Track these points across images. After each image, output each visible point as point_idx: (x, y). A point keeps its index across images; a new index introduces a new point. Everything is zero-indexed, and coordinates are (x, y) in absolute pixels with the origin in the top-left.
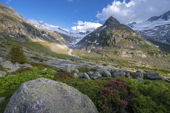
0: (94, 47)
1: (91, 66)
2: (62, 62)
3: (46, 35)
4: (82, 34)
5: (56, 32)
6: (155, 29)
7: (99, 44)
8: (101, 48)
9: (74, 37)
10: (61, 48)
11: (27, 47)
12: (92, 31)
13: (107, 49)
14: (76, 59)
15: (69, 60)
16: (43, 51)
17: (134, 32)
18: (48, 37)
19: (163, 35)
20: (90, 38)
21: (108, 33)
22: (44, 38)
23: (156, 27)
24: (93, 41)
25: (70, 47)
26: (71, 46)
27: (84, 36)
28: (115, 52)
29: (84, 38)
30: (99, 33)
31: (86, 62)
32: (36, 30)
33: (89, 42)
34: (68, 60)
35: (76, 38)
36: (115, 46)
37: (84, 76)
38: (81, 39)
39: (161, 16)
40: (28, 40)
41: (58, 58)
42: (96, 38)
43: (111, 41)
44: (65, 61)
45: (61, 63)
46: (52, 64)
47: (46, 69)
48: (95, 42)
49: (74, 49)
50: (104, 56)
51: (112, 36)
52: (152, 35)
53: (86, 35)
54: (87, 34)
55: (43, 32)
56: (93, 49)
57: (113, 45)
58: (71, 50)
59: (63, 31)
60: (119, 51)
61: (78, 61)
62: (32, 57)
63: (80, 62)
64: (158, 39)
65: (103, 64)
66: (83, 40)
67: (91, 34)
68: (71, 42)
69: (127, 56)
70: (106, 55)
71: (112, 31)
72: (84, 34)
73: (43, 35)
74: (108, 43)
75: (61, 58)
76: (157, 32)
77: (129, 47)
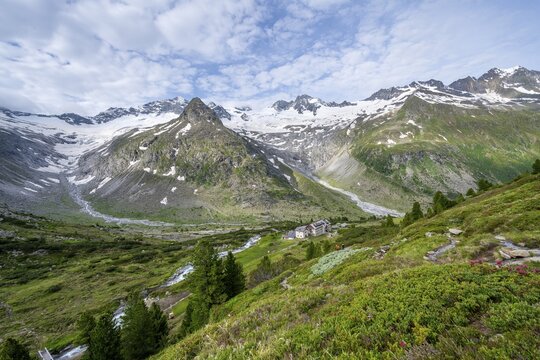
0: (174, 189)
6: (286, 134)
7: (186, 180)
8: (196, 190)
19: (297, 148)
23: (287, 128)
24: (163, 168)
30: (176, 147)
33: (148, 170)
64: (290, 156)
76: (288, 141)
77: (249, 186)
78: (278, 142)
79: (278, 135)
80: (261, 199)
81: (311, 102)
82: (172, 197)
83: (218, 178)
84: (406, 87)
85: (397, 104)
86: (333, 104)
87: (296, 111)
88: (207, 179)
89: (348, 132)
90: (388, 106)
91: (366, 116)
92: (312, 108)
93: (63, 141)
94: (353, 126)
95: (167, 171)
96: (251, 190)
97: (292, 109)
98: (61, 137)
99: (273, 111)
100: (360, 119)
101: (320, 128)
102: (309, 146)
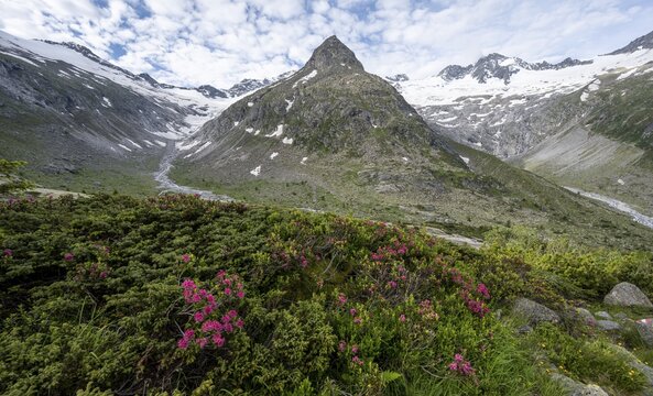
0: (274, 155)
4: (212, 95)
6: (458, 105)
7: (294, 143)
8: (305, 159)
9: (174, 106)
19: (476, 126)
20: (251, 115)
23: (459, 100)
24: (267, 128)
26: (164, 144)
29: (223, 115)
30: (290, 98)
33: (250, 130)
35: (183, 111)
36: (352, 154)
38: (208, 118)
39: (471, 66)
42: (279, 118)
43: (338, 134)
48: (279, 131)
52: (449, 123)
53: (231, 100)
57: (347, 148)
64: (462, 136)
66: (219, 120)
67: (257, 98)
68: (159, 125)
72: (223, 95)
76: (461, 115)
77: (396, 158)
78: (444, 117)
79: (446, 108)
80: (419, 180)
81: (504, 64)
82: (269, 166)
83: (342, 141)
86: (545, 66)
87: (475, 81)
88: (326, 141)
89: (584, 97)
92: (504, 74)
93: (195, 113)
94: (593, 88)
95: (270, 132)
96: (399, 164)
97: (468, 77)
98: (194, 108)
99: (439, 80)
100: (609, 79)
101: (519, 98)
102: (497, 124)
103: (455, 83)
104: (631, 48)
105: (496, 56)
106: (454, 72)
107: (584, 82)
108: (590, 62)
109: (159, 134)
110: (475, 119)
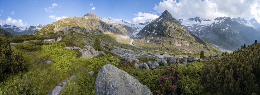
0: (153, 37)
1: (150, 56)
2: (125, 52)
3: (113, 28)
4: (142, 25)
5: (120, 24)
7: (157, 34)
8: (159, 38)
9: (135, 28)
10: (123, 38)
11: (101, 39)
12: (150, 22)
13: (164, 39)
14: (136, 49)
15: (131, 49)
16: (111, 41)
17: (182, 26)
18: (114, 30)
19: (196, 31)
20: (149, 29)
21: (164, 24)
22: (112, 31)
23: (193, 25)
24: (152, 31)
25: (131, 38)
27: (143, 26)
28: (170, 42)
29: (143, 29)
30: (157, 24)
31: (145, 52)
32: (107, 25)
33: (148, 32)
34: (129, 50)
35: (136, 29)
36: (170, 37)
37: (144, 66)
38: (141, 30)
40: (102, 33)
41: (122, 47)
42: (154, 29)
43: (167, 32)
44: (127, 51)
45: (123, 53)
46: (117, 53)
47: (112, 57)
48: (154, 32)
49: (135, 39)
50: (161, 46)
51: (167, 28)
52: (191, 30)
53: (145, 25)
54: (147, 25)
55: (111, 26)
56: (151, 39)
57: (168, 36)
58: (132, 40)
59: (126, 22)
60: (173, 41)
61: (138, 51)
62: (104, 47)
63: (140, 52)
64: (194, 33)
65: (160, 53)
66: (143, 30)
67: (150, 25)
68: (132, 32)
69: (178, 45)
70: (163, 45)
71: (167, 23)
72: (144, 24)
73: (111, 28)
74: (164, 34)
75: (123, 48)
76: (193, 28)
77: (179, 38)
79: (190, 27)
81: (199, 19)
84: (223, 18)
85: (222, 21)
86: (205, 20)
89: (211, 27)
90: (220, 22)
91: (215, 23)
92: (200, 21)
94: (212, 25)
97: (194, 20)
99: (189, 21)
100: (214, 24)
101: (202, 26)
102: (199, 30)
103: (192, 21)
104: (215, 20)
105: (198, 17)
106: (191, 19)
107: (211, 24)
108: (211, 21)
109: (132, 34)
110: (196, 29)
